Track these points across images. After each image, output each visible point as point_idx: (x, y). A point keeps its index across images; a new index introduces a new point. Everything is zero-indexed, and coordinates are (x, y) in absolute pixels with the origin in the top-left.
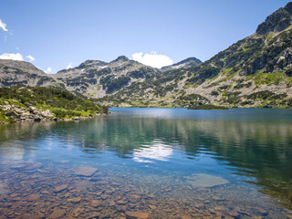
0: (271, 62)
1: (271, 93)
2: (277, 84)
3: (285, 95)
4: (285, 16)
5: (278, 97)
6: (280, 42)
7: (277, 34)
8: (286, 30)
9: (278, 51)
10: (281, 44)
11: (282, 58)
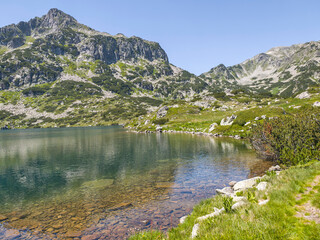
0: (6, 78)
1: (9, 114)
2: (14, 103)
3: (24, 115)
4: (18, 33)
5: (16, 117)
6: (15, 60)
7: (11, 50)
8: (21, 48)
9: (13, 68)
10: (16, 62)
11: (18, 76)
